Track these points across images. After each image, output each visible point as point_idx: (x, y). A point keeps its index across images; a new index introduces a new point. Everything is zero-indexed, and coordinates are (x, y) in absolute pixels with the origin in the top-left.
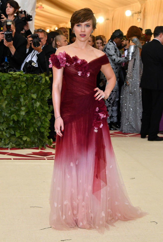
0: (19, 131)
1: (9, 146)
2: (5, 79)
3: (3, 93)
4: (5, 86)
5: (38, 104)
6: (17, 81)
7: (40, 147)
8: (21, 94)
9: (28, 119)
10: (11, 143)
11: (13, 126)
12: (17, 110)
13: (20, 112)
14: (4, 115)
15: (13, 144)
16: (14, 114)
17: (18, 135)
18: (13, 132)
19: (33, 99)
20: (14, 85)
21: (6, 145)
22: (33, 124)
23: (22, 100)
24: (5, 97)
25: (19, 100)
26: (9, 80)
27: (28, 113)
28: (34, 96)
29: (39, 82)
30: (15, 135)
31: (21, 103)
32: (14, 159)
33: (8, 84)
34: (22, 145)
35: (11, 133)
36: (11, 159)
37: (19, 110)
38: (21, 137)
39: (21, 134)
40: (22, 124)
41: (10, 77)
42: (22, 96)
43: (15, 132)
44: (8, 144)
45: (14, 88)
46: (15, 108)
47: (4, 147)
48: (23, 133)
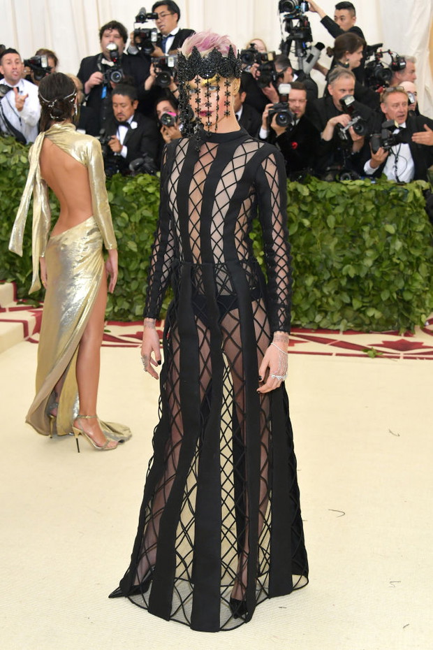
0: (360, 298)
1: (342, 327)
2: (332, 195)
3: (328, 221)
4: (334, 209)
5: (398, 245)
6: (356, 198)
7: (403, 331)
8: (365, 224)
9: (377, 274)
10: (345, 321)
11: (349, 287)
12: (358, 256)
13: (362, 259)
14: (332, 265)
15: (348, 322)
16: (350, 264)
17: (357, 304)
18: (347, 299)
19: (389, 234)
20: (351, 207)
21: (335, 324)
22: (389, 283)
23: (366, 236)
24: (333, 231)
25: (361, 237)
26: (340, 197)
27: (378, 262)
28: (391, 229)
29: (400, 199)
30: (350, 305)
31: (364, 242)
32: (337, 355)
33: (338, 205)
34: (366, 325)
35: (343, 302)
36: (330, 354)
37: (361, 257)
38: (363, 309)
39: (365, 304)
40: (366, 284)
41: (343, 192)
42: (366, 229)
43: (351, 299)
44: (339, 323)
45: (352, 211)
46: (352, 253)
47: (332, 327)
48: (367, 303)
